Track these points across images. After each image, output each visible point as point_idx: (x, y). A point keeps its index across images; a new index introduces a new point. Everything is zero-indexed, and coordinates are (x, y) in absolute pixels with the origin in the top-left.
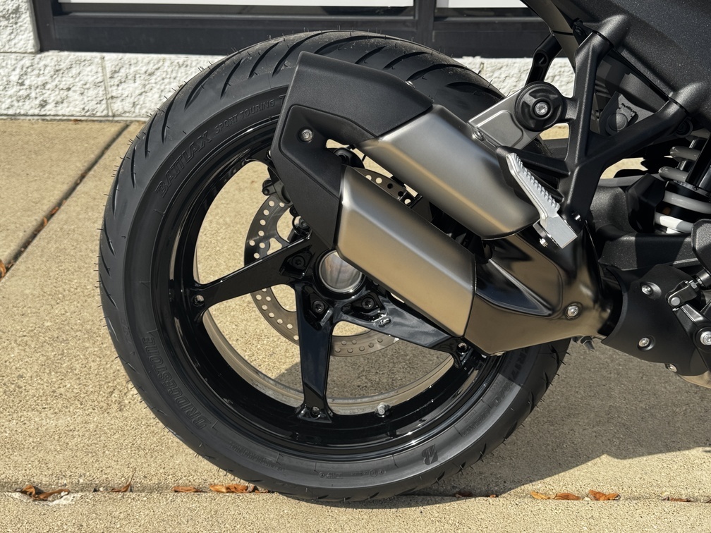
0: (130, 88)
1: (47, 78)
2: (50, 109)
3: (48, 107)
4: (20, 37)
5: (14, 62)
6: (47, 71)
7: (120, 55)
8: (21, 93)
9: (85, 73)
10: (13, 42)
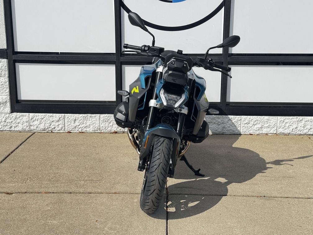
0: (36, 123)
1: (13, 120)
2: (13, 129)
3: (12, 128)
4: (6, 109)
5: (4, 116)
6: (13, 118)
7: (34, 114)
8: (5, 124)
9: (24, 119)
10: (4, 110)
